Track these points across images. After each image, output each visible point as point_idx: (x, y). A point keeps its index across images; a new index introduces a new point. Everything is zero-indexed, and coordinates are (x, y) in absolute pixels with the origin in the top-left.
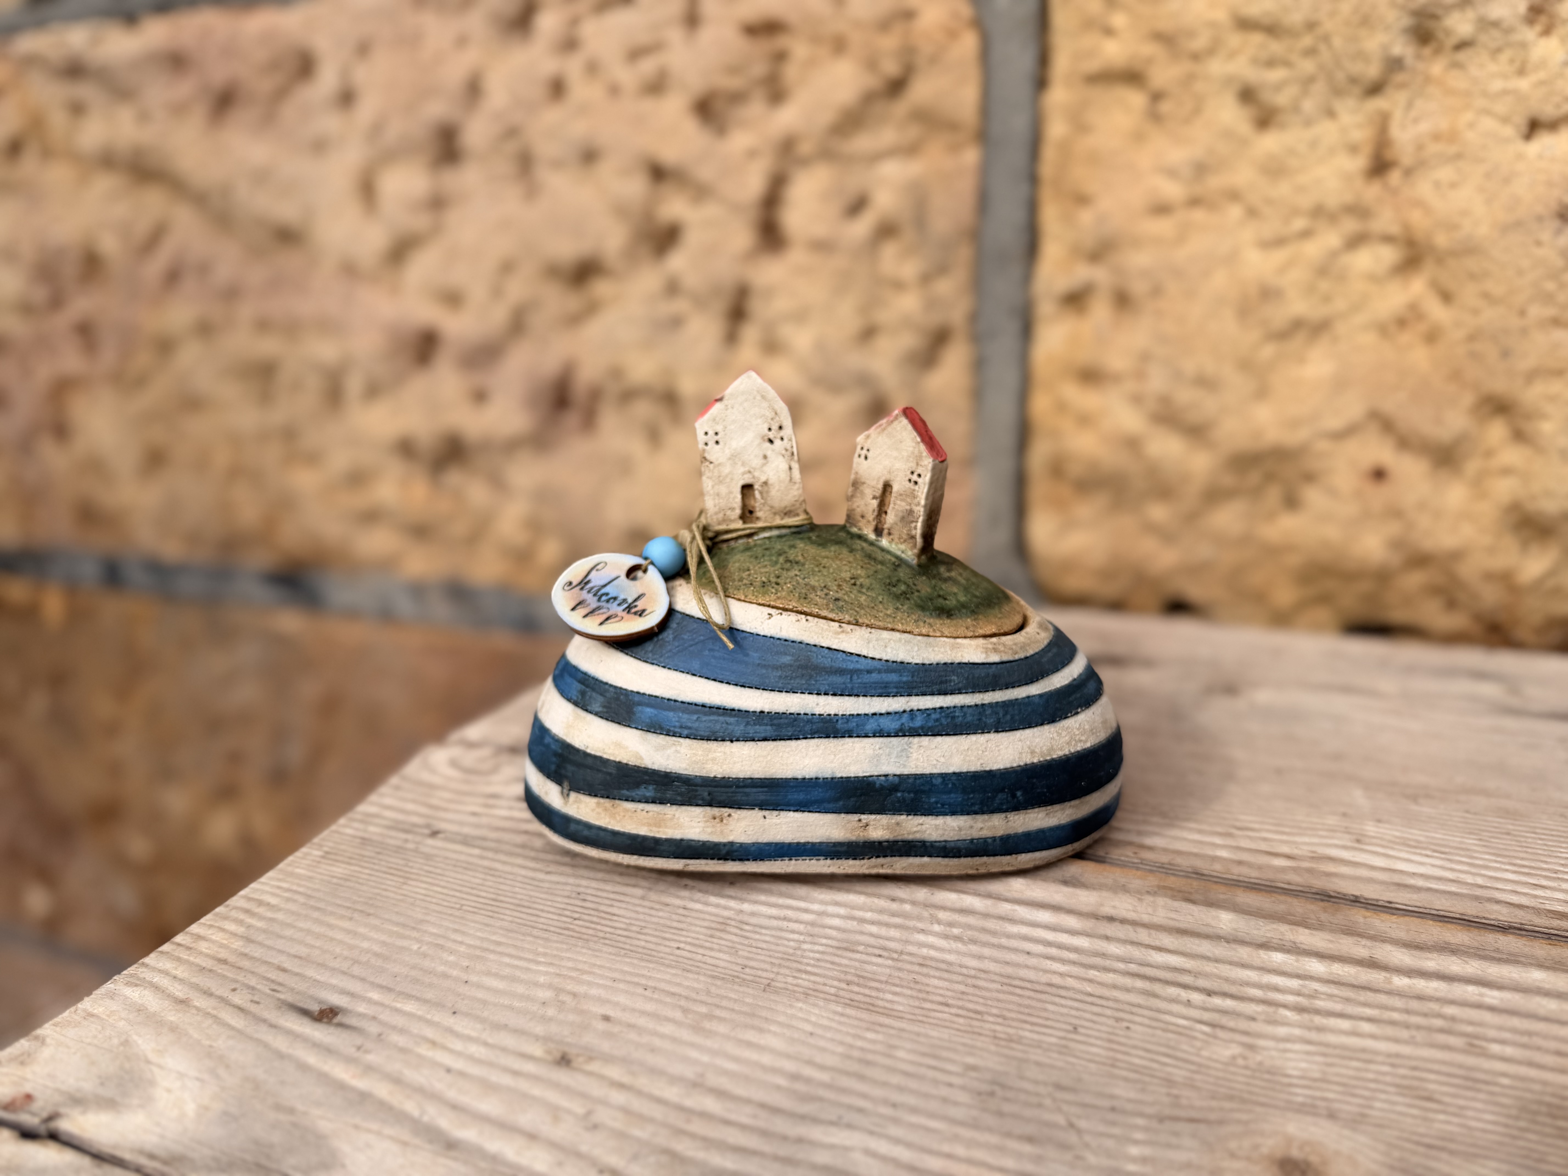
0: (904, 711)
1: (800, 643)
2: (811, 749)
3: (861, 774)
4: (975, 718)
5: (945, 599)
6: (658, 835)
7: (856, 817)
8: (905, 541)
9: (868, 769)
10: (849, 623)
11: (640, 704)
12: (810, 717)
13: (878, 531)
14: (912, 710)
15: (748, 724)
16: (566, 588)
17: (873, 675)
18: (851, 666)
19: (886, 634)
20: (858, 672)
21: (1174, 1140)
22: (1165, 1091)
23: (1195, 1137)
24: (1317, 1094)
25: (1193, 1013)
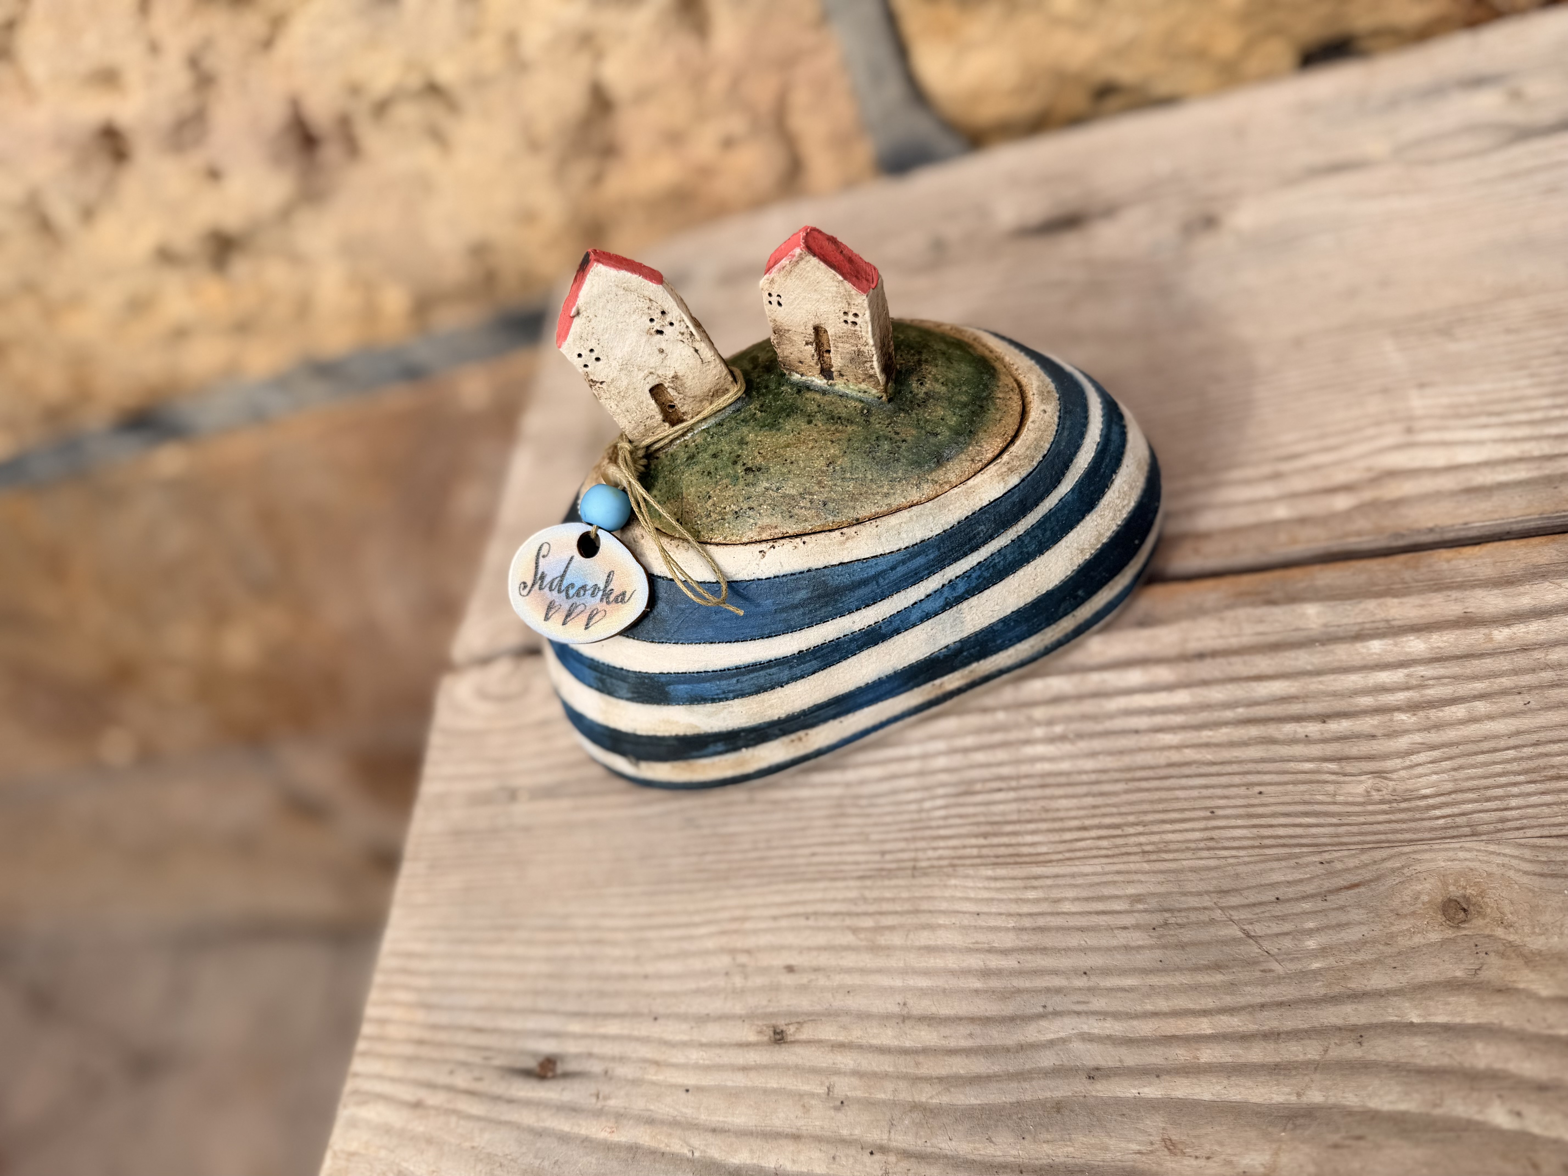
0: (943, 586)
1: (809, 571)
2: (863, 660)
3: (922, 657)
4: (1016, 554)
5: (936, 435)
6: (745, 772)
7: (929, 685)
8: (864, 380)
9: (928, 650)
10: (850, 525)
11: (669, 683)
12: (850, 636)
13: (826, 372)
14: (950, 581)
15: (791, 667)
16: (525, 592)
17: (898, 569)
18: (872, 572)
19: (893, 520)
20: (882, 573)
21: (1343, 918)
22: (1317, 858)
23: (1359, 906)
24: (1455, 810)
25: (1315, 750)
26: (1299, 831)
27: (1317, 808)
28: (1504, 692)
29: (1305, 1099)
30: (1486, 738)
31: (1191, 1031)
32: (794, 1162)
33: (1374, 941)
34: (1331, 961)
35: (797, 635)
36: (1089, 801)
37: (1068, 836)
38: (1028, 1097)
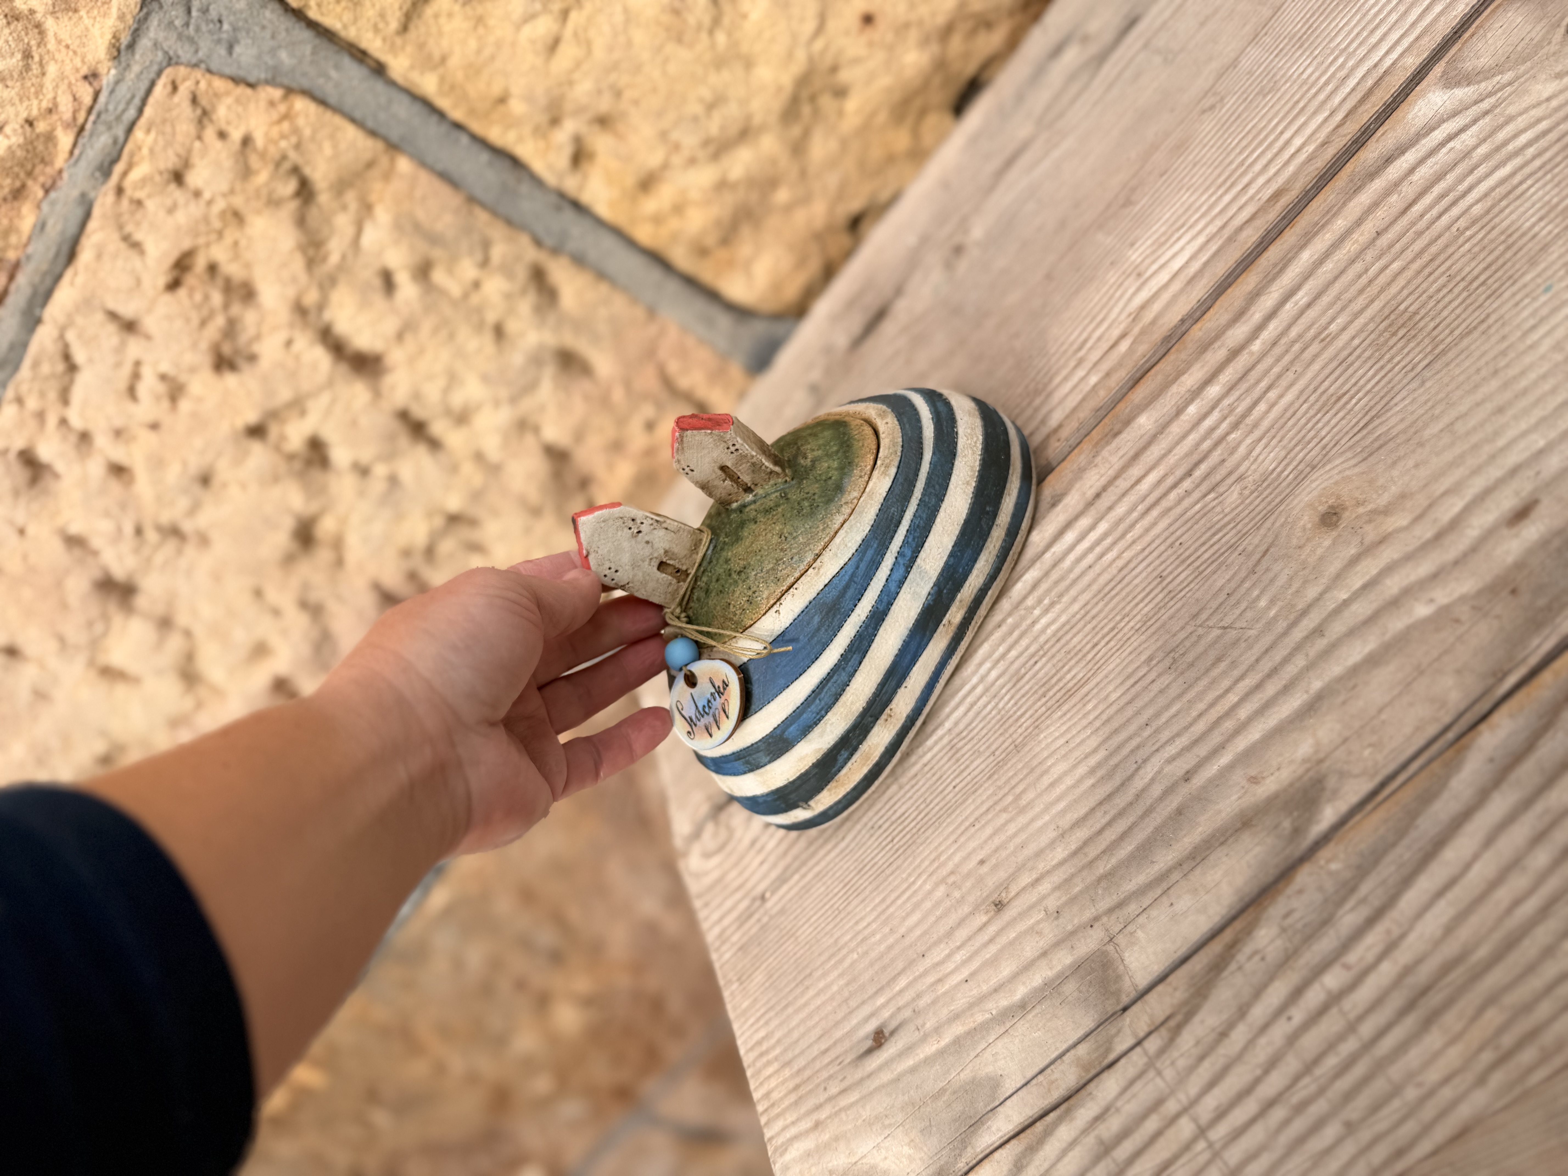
0: (896, 558)
1: (810, 603)
2: (884, 636)
3: (919, 611)
4: (926, 512)
5: (831, 478)
6: (874, 762)
7: (941, 627)
8: (771, 479)
9: (919, 604)
10: (815, 560)
11: (783, 732)
12: (864, 625)
13: (747, 490)
14: (898, 553)
15: (844, 669)
17: (861, 565)
18: (847, 578)
19: (837, 540)
20: (853, 575)
21: (1270, 575)
22: (1236, 553)
23: (1276, 560)
24: (1295, 463)
25: (1196, 495)
26: (1216, 547)
27: (1218, 526)
28: (1279, 376)
29: (1312, 692)
30: (1286, 410)
31: (1226, 708)
32: (1051, 968)
33: (1296, 573)
34: (1280, 604)
35: (832, 646)
36: (1089, 627)
37: (1090, 656)
38: (1159, 821)
